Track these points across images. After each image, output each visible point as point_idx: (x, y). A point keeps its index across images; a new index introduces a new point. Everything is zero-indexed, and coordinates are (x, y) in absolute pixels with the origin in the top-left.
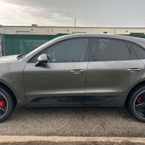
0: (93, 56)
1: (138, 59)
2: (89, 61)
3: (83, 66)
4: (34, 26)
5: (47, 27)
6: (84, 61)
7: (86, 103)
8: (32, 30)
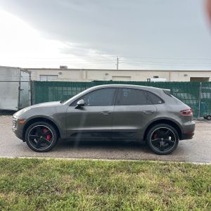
0: (118, 102)
1: (153, 104)
2: (115, 105)
3: (111, 109)
4: (63, 68)
5: (79, 70)
6: (112, 105)
7: (113, 138)
8: (60, 73)
